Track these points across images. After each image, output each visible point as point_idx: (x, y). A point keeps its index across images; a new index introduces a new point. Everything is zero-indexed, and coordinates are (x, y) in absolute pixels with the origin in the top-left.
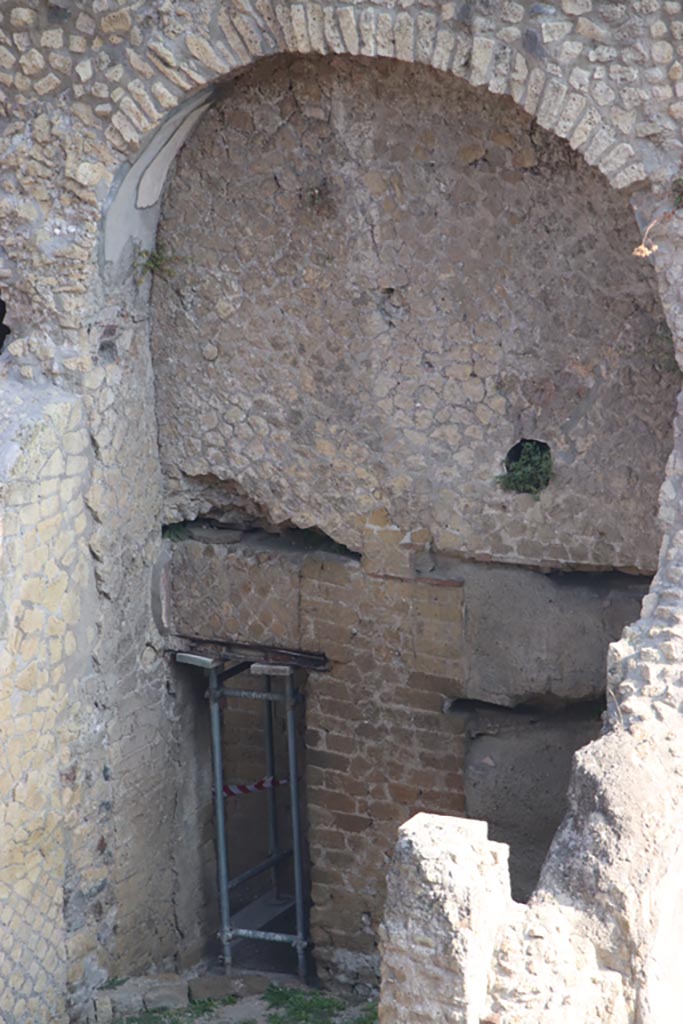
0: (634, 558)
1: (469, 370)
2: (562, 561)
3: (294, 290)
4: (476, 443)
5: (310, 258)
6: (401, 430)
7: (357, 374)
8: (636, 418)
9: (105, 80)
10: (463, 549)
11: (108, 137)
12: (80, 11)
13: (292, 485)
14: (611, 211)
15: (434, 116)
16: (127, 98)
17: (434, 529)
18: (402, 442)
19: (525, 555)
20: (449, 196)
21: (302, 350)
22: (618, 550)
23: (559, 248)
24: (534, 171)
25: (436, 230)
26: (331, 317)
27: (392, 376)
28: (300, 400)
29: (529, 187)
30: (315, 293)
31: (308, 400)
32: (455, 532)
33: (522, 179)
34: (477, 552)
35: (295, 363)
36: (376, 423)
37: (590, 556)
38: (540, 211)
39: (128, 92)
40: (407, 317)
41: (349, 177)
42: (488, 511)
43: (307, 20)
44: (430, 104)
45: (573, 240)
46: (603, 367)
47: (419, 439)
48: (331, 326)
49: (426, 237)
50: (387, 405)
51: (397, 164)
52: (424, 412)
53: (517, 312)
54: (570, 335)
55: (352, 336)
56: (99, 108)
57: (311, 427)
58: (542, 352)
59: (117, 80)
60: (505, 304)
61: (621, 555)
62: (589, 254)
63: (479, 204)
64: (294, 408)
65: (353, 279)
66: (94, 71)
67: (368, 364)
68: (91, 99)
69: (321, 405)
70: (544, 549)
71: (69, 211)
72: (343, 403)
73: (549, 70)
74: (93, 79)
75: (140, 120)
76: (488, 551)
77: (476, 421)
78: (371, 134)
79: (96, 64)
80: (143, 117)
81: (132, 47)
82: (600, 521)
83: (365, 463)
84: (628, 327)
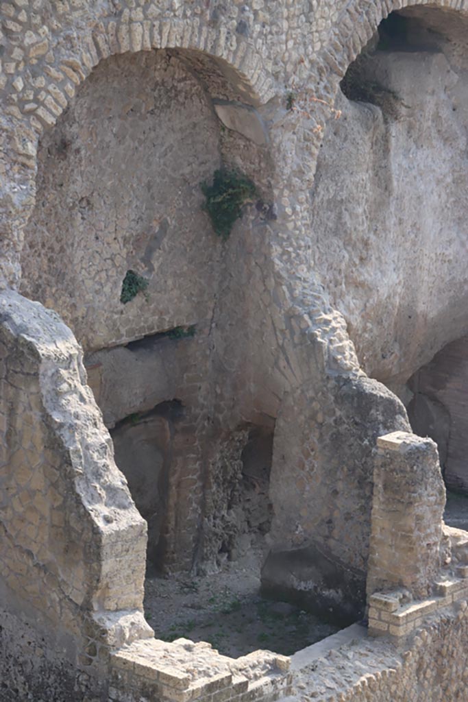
0: (173, 322)
1: (114, 236)
2: (143, 334)
3: (43, 208)
4: (113, 279)
5: (52, 187)
6: (83, 281)
7: (68, 251)
8: (180, 243)
9: (33, 88)
10: (103, 343)
11: (34, 124)
12: (14, 46)
14: (181, 129)
15: (114, 88)
16: (49, 97)
17: (91, 335)
18: (84, 288)
19: (129, 337)
20: (115, 135)
21: (43, 245)
22: (167, 319)
23: (158, 155)
24: (152, 112)
25: (109, 157)
26: (58, 222)
27: (83, 250)
28: (40, 277)
29: (150, 121)
30: (52, 209)
31: (44, 276)
32: (102, 334)
33: (147, 118)
34: (110, 342)
35: (39, 255)
36: (73, 280)
37: (156, 327)
38: (153, 134)
39: (48, 92)
40: (90, 212)
41: (73, 133)
42: (116, 316)
44: (113, 81)
45: (164, 148)
46: (168, 218)
47: (89, 283)
48: (58, 226)
49: (103, 161)
50: (78, 268)
51: (95, 121)
52: (93, 267)
53: (136, 197)
54: (156, 204)
55: (67, 231)
56: (28, 107)
57: (44, 291)
58: (144, 217)
59: (42, 86)
60: (132, 193)
61: (169, 322)
62: (169, 154)
63: (127, 137)
65: (71, 195)
66: (24, 83)
67: (72, 245)
68: (22, 102)
69: (50, 277)
70: (137, 330)
71: (17, 176)
72: (60, 272)
74: (24, 88)
75: (56, 109)
76: (114, 341)
77: (114, 265)
78: (86, 105)
79: (25, 79)
80: (59, 107)
81: (48, 64)
82: (161, 306)
83: (67, 306)
84: (180, 193)
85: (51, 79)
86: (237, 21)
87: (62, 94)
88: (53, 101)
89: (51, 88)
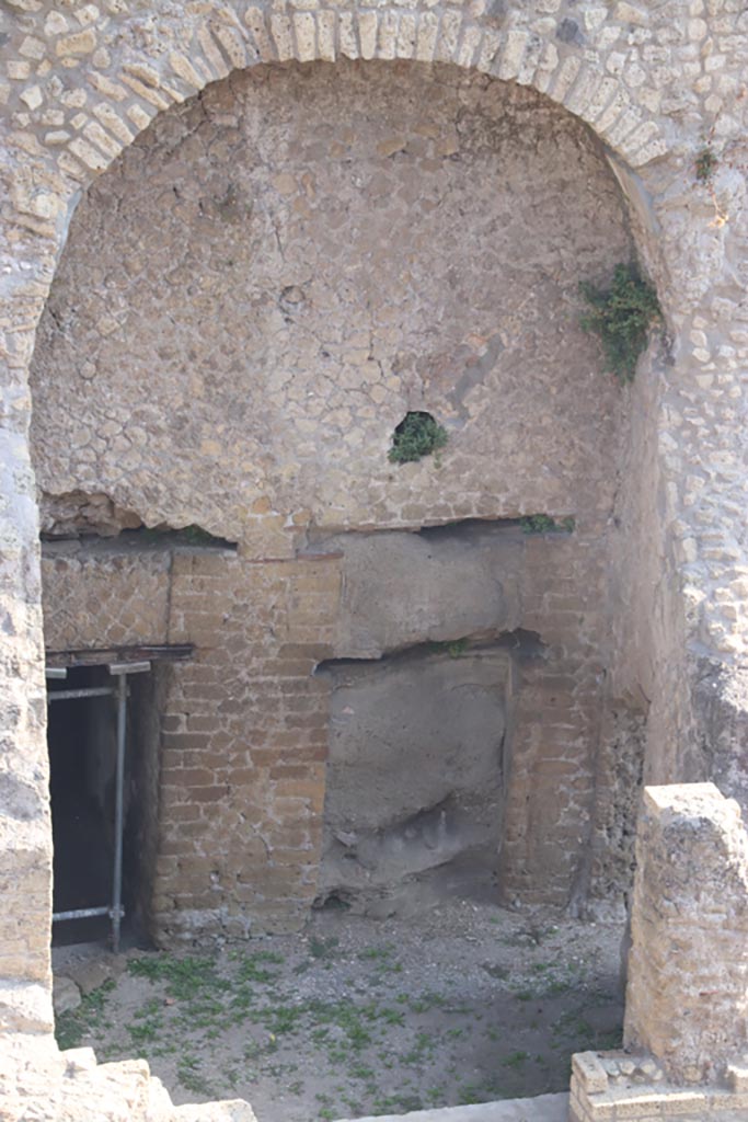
0: (518, 506)
1: (367, 354)
2: (445, 518)
3: (188, 299)
4: (368, 423)
5: (209, 266)
6: (292, 420)
7: (251, 372)
8: (533, 378)
9: (61, 107)
10: (346, 522)
11: (63, 165)
12: (25, 35)
13: (171, 489)
14: (529, 188)
15: (357, 113)
16: (93, 124)
17: (316, 508)
18: (293, 431)
19: (409, 518)
20: (362, 191)
21: (193, 356)
22: (503, 500)
23: (471, 229)
24: (455, 158)
25: (348, 224)
26: (227, 321)
27: (289, 370)
28: (187, 406)
29: (449, 171)
30: (211, 299)
31: (196, 404)
32: (340, 508)
33: (442, 167)
34: (361, 523)
35: (183, 370)
36: (267, 417)
37: (474, 510)
38: (458, 195)
39: (93, 116)
40: (307, 312)
41: (259, 181)
42: (375, 483)
43: (317, 27)
44: (352, 102)
45: (488, 219)
46: (503, 335)
47: (309, 426)
48: (226, 329)
49: (334, 232)
50: (279, 399)
51: (310, 164)
52: (317, 400)
53: (421, 295)
54: (473, 310)
55: (249, 337)
56: (51, 137)
57: (196, 430)
58: (443, 329)
59: (80, 105)
60: (410, 288)
61: (506, 504)
62: (501, 231)
63: (393, 195)
64: (179, 413)
65: (255, 281)
66: (44, 97)
67: (263, 361)
68: (39, 129)
69: (209, 408)
70: (429, 510)
71: (17, 247)
72: (234, 402)
73: (586, 57)
74: (44, 106)
75: (110, 146)
76: (372, 521)
77: (370, 401)
78: (286, 137)
79: (48, 90)
80: (114, 142)
81: (96, 69)
82: (487, 477)
83: (253, 456)
84: (532, 295)
85: (97, 95)
86: (557, 20)
87: (121, 121)
88: (102, 131)
89: (97, 110)
